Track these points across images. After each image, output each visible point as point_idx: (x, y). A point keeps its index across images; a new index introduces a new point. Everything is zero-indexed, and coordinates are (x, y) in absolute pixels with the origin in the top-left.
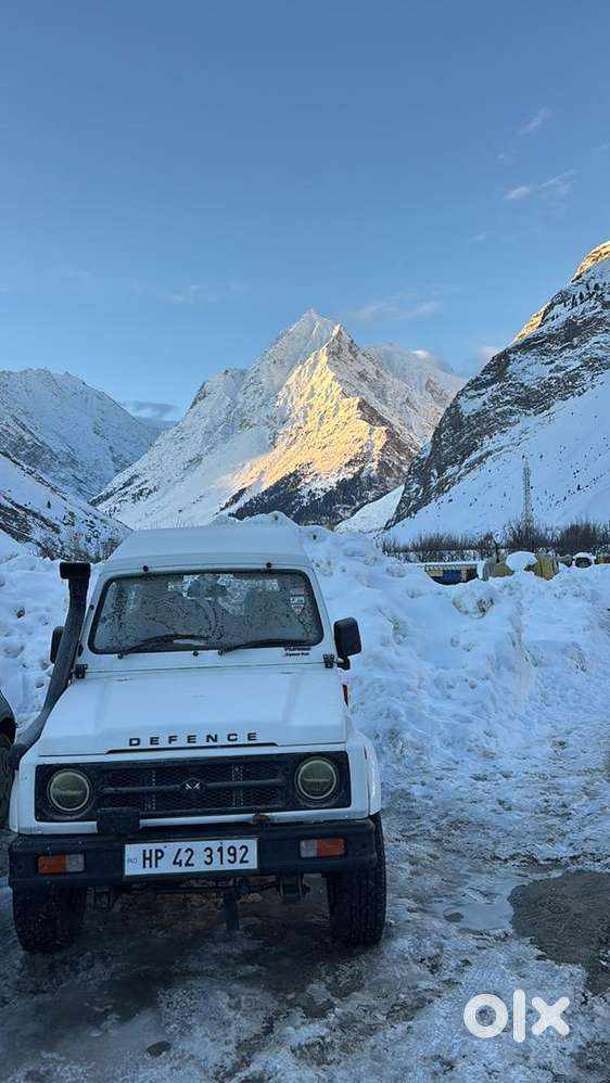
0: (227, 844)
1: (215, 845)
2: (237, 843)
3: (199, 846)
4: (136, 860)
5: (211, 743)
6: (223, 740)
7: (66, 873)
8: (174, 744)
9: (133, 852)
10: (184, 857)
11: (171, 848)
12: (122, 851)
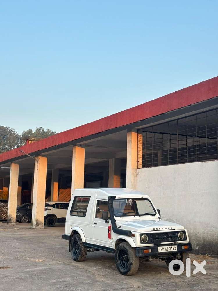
0: (172, 246)
1: (171, 247)
2: (174, 246)
3: (169, 247)
4: (160, 250)
5: (166, 229)
6: (167, 229)
7: (149, 253)
8: (160, 230)
9: (159, 248)
10: (167, 249)
11: (165, 247)
12: (158, 248)
